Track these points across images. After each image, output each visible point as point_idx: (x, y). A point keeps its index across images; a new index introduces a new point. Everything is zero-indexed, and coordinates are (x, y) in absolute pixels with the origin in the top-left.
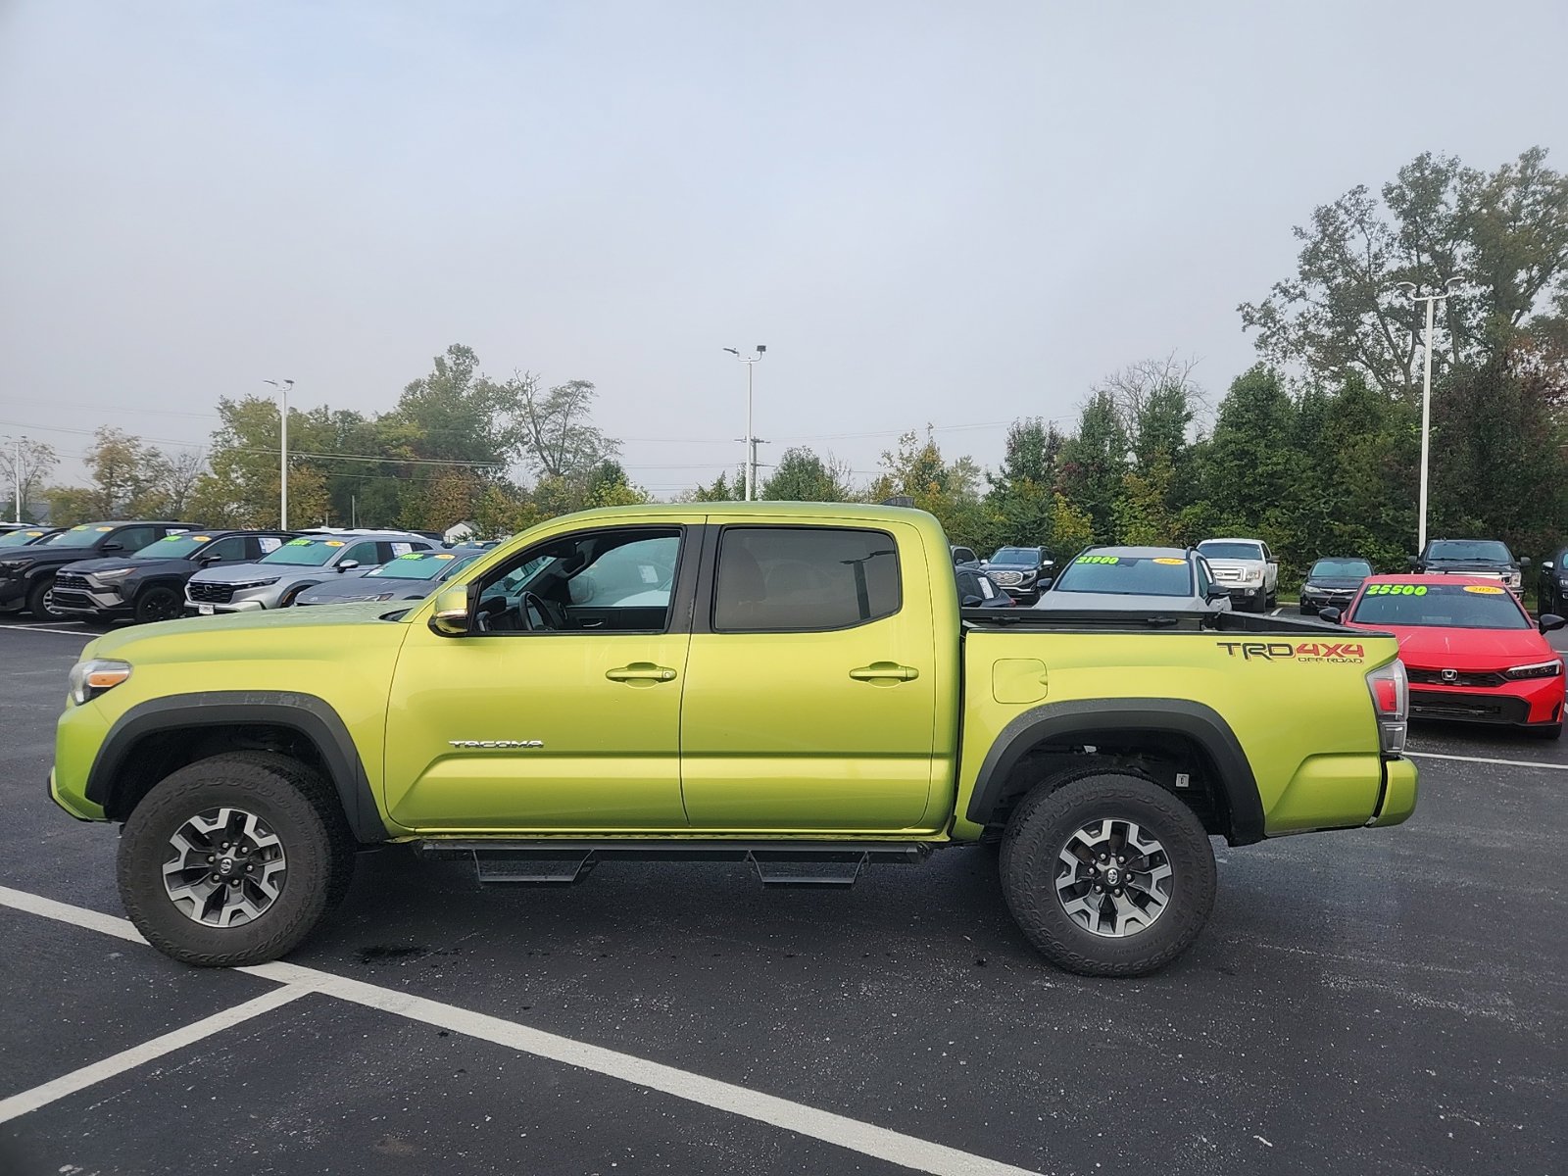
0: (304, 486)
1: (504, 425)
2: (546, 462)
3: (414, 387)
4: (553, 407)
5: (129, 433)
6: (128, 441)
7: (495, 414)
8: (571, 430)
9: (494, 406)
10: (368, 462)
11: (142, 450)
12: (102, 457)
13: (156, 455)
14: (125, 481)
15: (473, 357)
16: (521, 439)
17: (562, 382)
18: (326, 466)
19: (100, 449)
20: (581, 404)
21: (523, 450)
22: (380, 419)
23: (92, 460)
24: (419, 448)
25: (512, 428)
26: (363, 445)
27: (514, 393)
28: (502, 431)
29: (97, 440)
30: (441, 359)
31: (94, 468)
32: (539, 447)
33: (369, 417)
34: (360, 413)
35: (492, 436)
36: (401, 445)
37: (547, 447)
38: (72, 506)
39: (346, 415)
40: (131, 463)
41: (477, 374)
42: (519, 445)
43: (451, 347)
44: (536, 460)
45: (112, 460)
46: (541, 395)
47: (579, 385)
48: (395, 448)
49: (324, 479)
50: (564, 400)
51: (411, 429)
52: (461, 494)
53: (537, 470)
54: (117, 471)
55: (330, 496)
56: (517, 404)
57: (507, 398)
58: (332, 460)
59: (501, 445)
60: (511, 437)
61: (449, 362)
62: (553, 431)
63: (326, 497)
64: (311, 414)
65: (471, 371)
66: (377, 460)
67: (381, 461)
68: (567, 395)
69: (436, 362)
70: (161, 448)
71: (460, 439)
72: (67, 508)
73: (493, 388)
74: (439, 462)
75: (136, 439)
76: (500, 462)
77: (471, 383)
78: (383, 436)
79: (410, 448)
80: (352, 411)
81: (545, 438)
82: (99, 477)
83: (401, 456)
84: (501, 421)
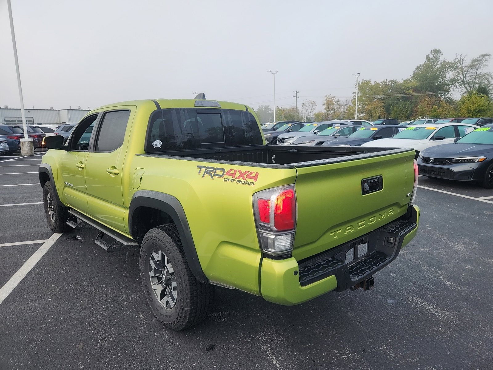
0: (377, 106)
1: (451, 77)
2: (467, 89)
3: (418, 68)
4: (472, 66)
5: (332, 96)
6: (333, 98)
7: (448, 73)
8: (479, 75)
9: (448, 70)
10: (398, 97)
11: (336, 100)
12: (327, 103)
13: (339, 101)
14: (332, 109)
15: (440, 53)
16: (457, 81)
17: (476, 56)
18: (384, 99)
19: (326, 101)
20: (484, 64)
21: (458, 85)
22: (404, 81)
23: (324, 104)
24: (416, 90)
25: (454, 77)
26: (397, 91)
27: (456, 64)
28: (450, 79)
29: (325, 98)
30: (428, 56)
31: (325, 106)
32: (464, 83)
33: (400, 81)
34: (397, 80)
35: (446, 81)
36: (410, 89)
37: (468, 83)
38: (320, 117)
39: (392, 81)
40: (333, 104)
41: (442, 59)
42: (456, 83)
43: (432, 51)
44: (463, 89)
45: (329, 104)
46: (467, 62)
47: (484, 56)
48: (407, 90)
49: (383, 104)
50: (476, 63)
51: (414, 83)
52: (429, 104)
53: (462, 93)
54: (330, 107)
55: (384, 109)
56: (457, 68)
57: (453, 66)
58: (387, 97)
59: (449, 85)
60: (453, 81)
61: (431, 56)
62: (471, 76)
63: (383, 109)
64: (382, 83)
65: (439, 58)
66: (401, 95)
67: (402, 96)
68: (478, 61)
69: (426, 57)
70: (341, 99)
71: (430, 84)
72: (318, 118)
73: (447, 63)
74: (422, 94)
75: (334, 97)
76: (448, 91)
77: (439, 63)
78: (404, 87)
79: (412, 90)
80: (394, 80)
81: (467, 79)
82: (325, 109)
83: (409, 93)
84: (450, 75)
